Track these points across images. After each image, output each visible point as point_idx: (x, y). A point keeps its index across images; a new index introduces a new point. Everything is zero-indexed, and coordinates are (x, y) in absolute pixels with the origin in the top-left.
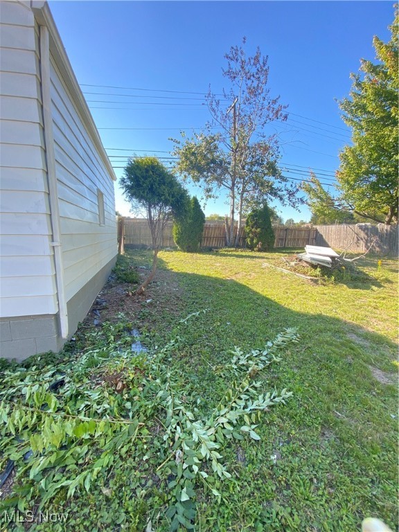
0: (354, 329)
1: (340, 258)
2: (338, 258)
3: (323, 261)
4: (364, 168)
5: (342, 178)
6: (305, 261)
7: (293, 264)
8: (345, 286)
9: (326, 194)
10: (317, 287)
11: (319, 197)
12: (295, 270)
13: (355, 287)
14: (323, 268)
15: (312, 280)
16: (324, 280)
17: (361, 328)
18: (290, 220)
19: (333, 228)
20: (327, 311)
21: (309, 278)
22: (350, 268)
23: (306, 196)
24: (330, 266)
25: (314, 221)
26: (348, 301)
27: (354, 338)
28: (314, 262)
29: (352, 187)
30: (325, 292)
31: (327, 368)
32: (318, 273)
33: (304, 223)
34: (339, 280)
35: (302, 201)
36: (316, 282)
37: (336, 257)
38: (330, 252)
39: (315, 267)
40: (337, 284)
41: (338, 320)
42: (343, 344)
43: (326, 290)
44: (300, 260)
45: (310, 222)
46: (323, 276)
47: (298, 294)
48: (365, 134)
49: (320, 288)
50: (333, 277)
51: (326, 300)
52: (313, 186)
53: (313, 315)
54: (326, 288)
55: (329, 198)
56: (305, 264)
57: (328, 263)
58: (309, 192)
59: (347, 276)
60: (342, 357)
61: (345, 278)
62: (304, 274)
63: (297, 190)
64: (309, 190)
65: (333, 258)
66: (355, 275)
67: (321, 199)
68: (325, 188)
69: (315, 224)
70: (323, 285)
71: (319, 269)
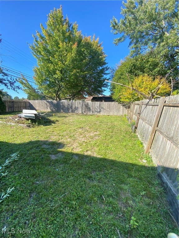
0: (45, 143)
1: (39, 114)
2: (38, 114)
3: (31, 117)
4: (44, 77)
5: (36, 80)
6: (23, 118)
7: (16, 119)
8: (42, 126)
9: (31, 86)
10: (30, 129)
11: (28, 87)
12: (18, 123)
13: (46, 125)
14: (32, 120)
15: (27, 126)
16: (33, 125)
17: (48, 141)
18: (16, 97)
19: (36, 101)
20: (34, 139)
21: (26, 125)
22: (43, 118)
23: (21, 86)
24: (35, 118)
25: (29, 98)
26: (43, 132)
27: (45, 146)
28: (27, 118)
29: (41, 85)
30: (34, 130)
31: (33, 165)
32: (30, 122)
33: (24, 99)
34: (40, 124)
35: (18, 88)
36: (29, 126)
37: (37, 114)
38: (34, 112)
39: (28, 119)
40: (39, 125)
41: (39, 141)
42: (40, 151)
43: (34, 129)
44: (20, 117)
45: (27, 99)
46: (32, 123)
47: (20, 134)
48: (42, 64)
49: (31, 129)
50: (37, 123)
51: (34, 134)
52: (24, 81)
53: (27, 143)
54: (34, 128)
55: (33, 88)
56: (23, 119)
57: (34, 117)
58: (22, 84)
59: (43, 121)
60: (39, 157)
61: (42, 123)
62: (23, 124)
63: (15, 82)
64: (22, 83)
65: (35, 115)
66: (46, 120)
67: (29, 88)
68: (30, 83)
69: (30, 99)
70: (33, 127)
71: (30, 121)
